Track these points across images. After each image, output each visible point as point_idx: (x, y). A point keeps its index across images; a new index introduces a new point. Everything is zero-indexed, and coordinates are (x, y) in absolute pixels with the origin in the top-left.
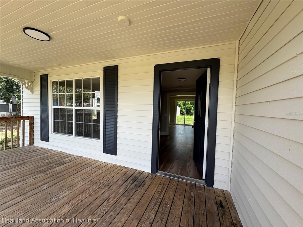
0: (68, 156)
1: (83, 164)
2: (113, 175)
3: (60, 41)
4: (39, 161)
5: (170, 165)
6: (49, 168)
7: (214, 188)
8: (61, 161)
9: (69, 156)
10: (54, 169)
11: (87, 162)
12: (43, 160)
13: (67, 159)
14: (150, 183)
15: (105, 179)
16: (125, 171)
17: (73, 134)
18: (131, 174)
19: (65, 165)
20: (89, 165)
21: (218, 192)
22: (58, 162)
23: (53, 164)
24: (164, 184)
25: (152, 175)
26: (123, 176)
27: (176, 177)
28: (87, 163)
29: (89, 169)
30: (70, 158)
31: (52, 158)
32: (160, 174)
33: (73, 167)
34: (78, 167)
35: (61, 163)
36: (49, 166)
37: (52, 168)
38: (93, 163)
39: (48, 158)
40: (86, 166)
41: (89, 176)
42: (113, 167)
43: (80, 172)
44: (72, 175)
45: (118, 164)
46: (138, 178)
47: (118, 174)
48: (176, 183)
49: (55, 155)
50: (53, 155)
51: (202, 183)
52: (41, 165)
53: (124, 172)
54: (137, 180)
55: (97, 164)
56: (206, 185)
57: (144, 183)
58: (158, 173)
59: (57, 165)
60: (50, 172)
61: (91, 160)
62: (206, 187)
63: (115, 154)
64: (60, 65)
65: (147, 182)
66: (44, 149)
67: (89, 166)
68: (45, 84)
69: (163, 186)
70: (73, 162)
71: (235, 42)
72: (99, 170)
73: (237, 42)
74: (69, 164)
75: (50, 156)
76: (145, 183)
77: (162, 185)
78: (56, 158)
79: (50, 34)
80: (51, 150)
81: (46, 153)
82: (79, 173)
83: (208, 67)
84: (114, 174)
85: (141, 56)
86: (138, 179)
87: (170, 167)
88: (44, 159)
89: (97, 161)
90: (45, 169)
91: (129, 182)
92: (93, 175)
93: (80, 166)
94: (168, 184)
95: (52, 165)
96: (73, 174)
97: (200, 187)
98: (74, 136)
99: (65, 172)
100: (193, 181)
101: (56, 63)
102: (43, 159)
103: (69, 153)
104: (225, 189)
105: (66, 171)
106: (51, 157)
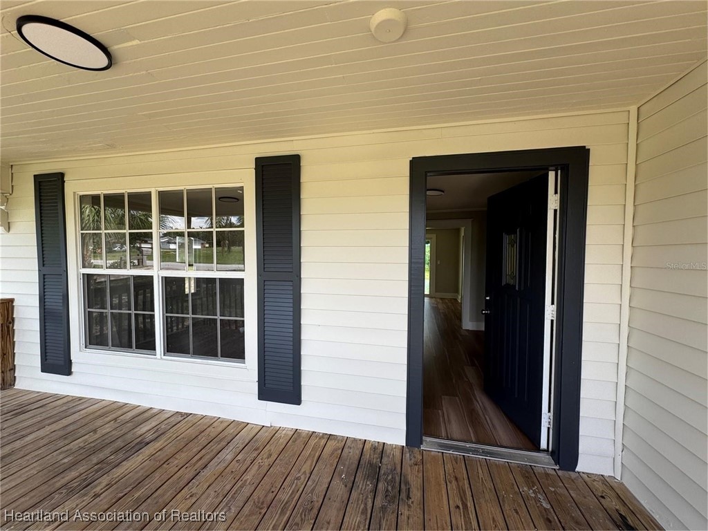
0: (144, 415)
1: (203, 440)
2: (307, 468)
3: (144, 72)
4: (52, 447)
5: (439, 414)
6: (97, 471)
7: (579, 473)
8: (129, 437)
9: (146, 415)
10: (118, 472)
11: (213, 432)
12: (66, 442)
13: (144, 428)
14: (420, 481)
15: (291, 486)
16: (336, 450)
17: (155, 350)
18: (357, 457)
19: (147, 451)
20: (221, 440)
21: (595, 483)
22: (119, 443)
23: (107, 452)
24: (456, 479)
25: (411, 452)
26: (338, 469)
27: (475, 451)
28: (213, 435)
29: (227, 455)
30: (153, 423)
31: (95, 431)
32: (429, 445)
33: (177, 456)
34: (191, 454)
35: (132, 444)
36: (95, 459)
37: (108, 468)
38: (231, 430)
39: (82, 431)
40: (215, 447)
41: (240, 483)
42: (296, 440)
43: (205, 470)
44: (182, 484)
45: (306, 427)
46: (380, 467)
47: (320, 462)
48: (485, 471)
49: (100, 416)
50: (96, 418)
51: (544, 462)
52: (66, 460)
53: (332, 453)
54: (382, 478)
55: (245, 435)
56: (557, 467)
57: (406, 485)
58: (424, 443)
59: (121, 455)
60: (104, 484)
61: (222, 422)
62: (560, 473)
63: (297, 401)
64: (111, 147)
65: (410, 478)
66: (57, 398)
67: (224, 443)
68: (57, 203)
69: (458, 484)
70: (168, 435)
71: (627, 109)
72: (260, 457)
73: (633, 109)
74: (158, 445)
75: (84, 422)
76: (407, 483)
77: (454, 482)
78: (107, 429)
79: (114, 48)
80: (81, 399)
81: (68, 414)
82: (202, 474)
83: (551, 168)
84: (309, 463)
85: (372, 131)
86: (382, 472)
87: (441, 418)
88: (68, 435)
89: (239, 423)
90: (83, 477)
91: (365, 486)
92: (248, 477)
93: (195, 450)
94: (465, 476)
95: (101, 456)
96: (185, 481)
97: (547, 475)
98: (158, 356)
99: (157, 479)
100: (522, 458)
101: (100, 142)
102: (64, 437)
103: (146, 404)
104: (606, 474)
105: (157, 475)
106: (92, 427)
